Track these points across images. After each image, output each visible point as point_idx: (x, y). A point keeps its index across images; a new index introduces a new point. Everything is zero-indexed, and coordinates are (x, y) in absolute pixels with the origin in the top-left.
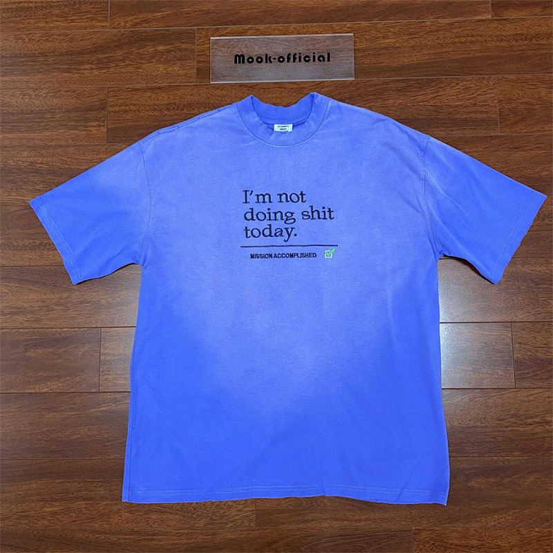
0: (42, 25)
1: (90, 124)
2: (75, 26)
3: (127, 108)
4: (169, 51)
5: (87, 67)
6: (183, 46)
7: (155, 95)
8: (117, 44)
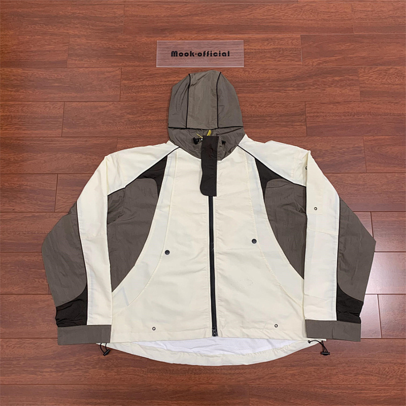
0: (260, 63)
1: (295, 124)
2: (281, 64)
3: (318, 114)
4: (341, 80)
5: (290, 89)
6: (351, 77)
7: (335, 107)
8: (308, 75)
